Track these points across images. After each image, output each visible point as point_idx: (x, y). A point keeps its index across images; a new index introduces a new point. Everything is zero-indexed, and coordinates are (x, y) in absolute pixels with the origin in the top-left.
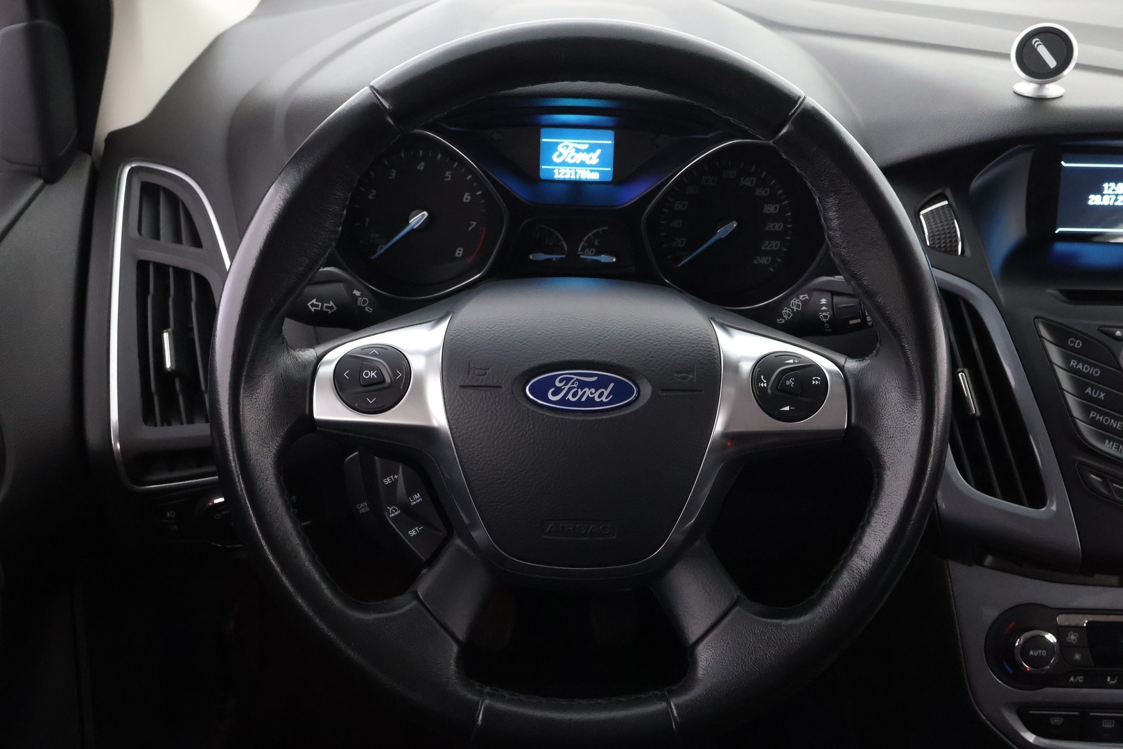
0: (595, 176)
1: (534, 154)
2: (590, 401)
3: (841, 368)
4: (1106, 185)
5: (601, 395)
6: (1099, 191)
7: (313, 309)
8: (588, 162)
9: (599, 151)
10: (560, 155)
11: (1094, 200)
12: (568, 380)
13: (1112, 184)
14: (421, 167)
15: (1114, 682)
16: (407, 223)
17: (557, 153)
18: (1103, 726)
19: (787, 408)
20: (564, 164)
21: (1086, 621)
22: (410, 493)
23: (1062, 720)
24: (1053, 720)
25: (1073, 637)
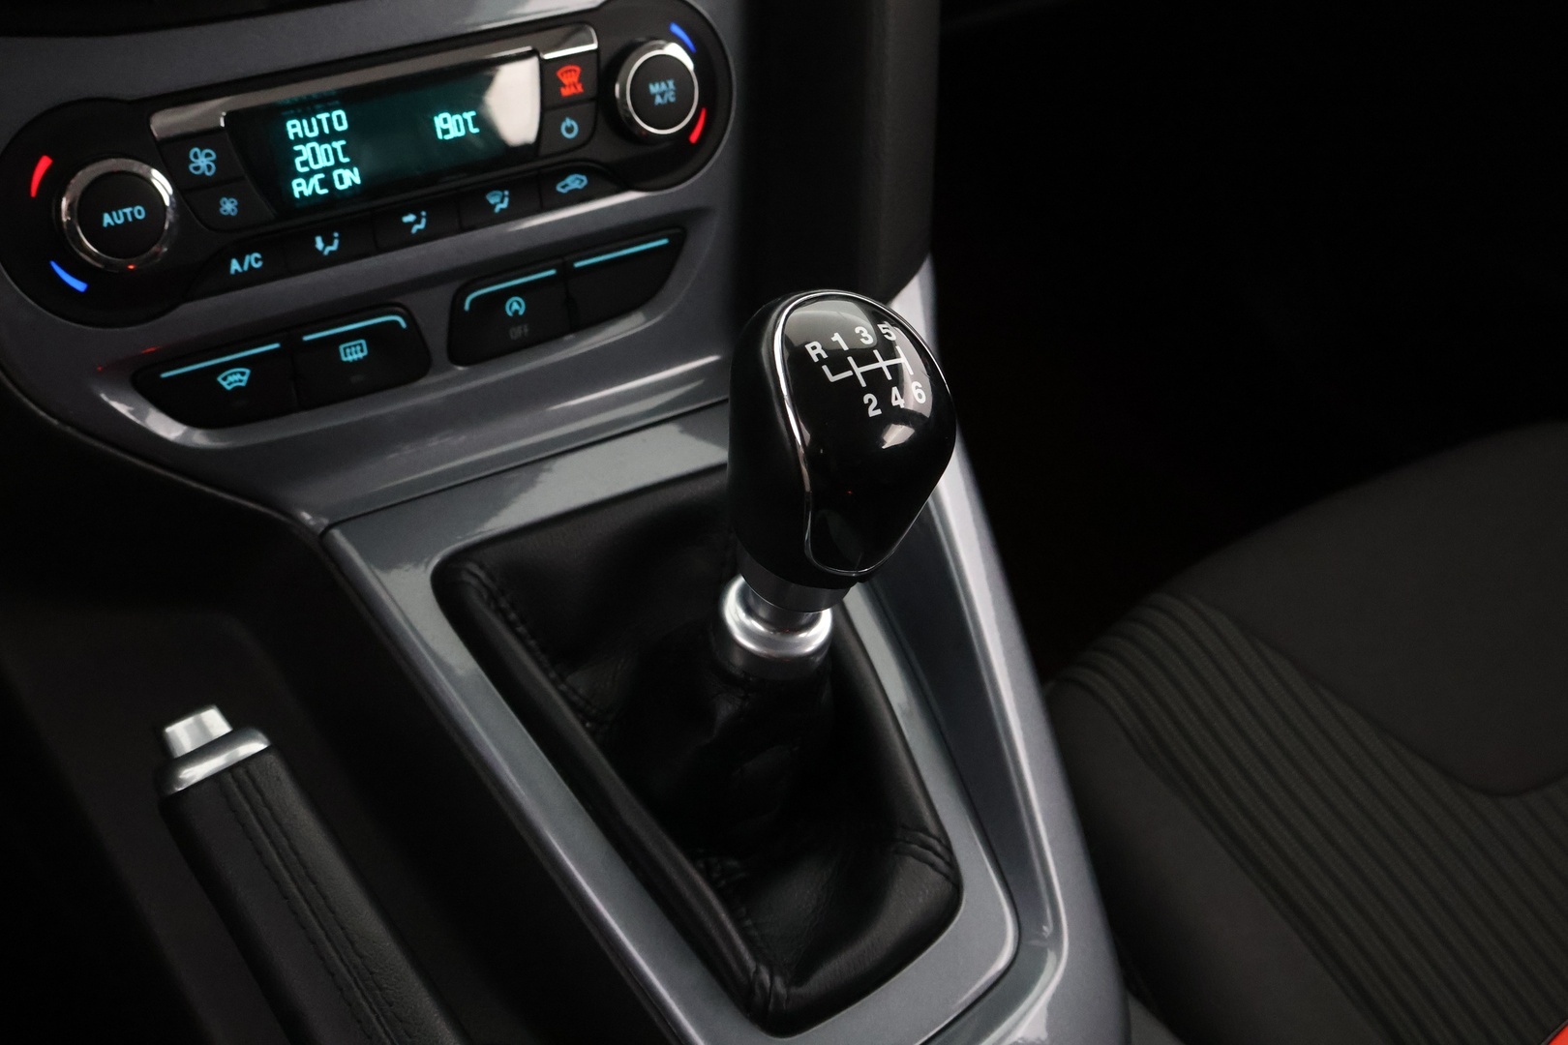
15: (334, 247)
18: (344, 359)
21: (224, 114)
23: (248, 371)
24: (225, 379)
25: (202, 162)
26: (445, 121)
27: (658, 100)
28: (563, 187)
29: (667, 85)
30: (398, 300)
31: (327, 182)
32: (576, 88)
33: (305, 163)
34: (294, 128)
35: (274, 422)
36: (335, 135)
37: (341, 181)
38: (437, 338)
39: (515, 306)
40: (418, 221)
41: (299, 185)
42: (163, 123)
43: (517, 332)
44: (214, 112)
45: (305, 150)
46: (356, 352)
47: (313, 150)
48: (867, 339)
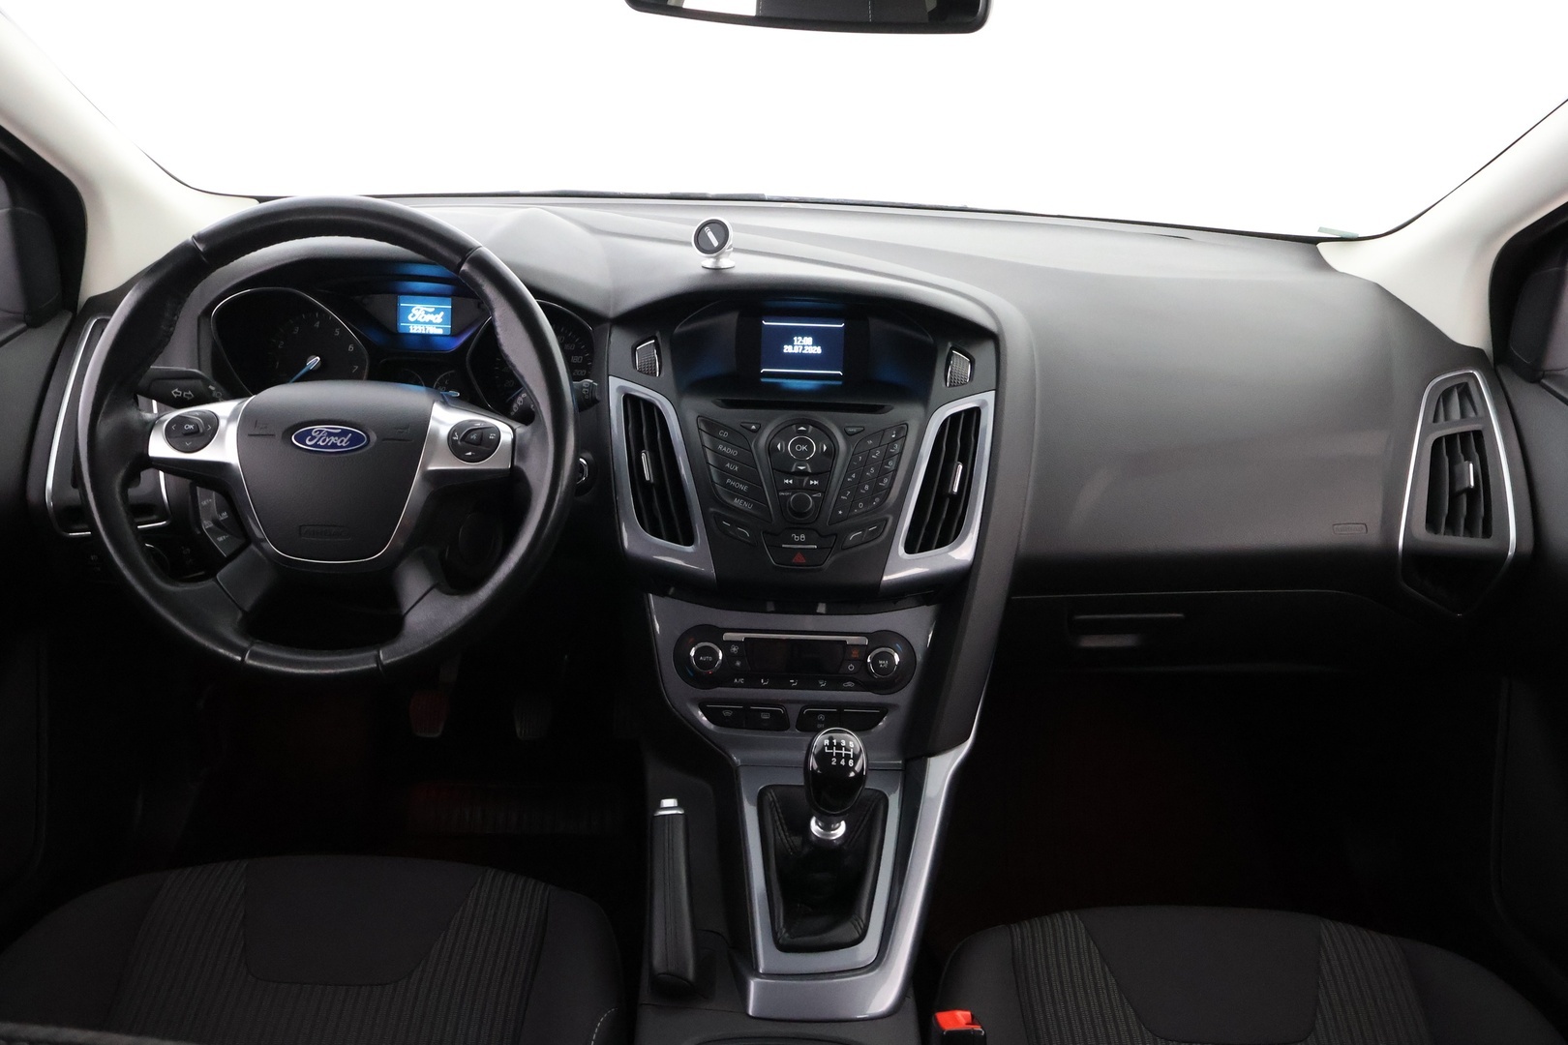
0: (440, 332)
1: (395, 313)
2: (334, 446)
3: (514, 431)
4: (795, 338)
5: (341, 442)
6: (791, 343)
7: (175, 396)
8: (434, 321)
9: (442, 313)
10: (414, 315)
11: (788, 349)
12: (321, 431)
13: (800, 338)
14: (317, 324)
15: (766, 684)
16: (305, 365)
17: (411, 315)
18: (761, 718)
19: (470, 454)
20: (417, 322)
21: (744, 638)
22: (220, 512)
23: (732, 712)
24: (725, 713)
25: (734, 649)
27: (882, 667)
28: (846, 685)
29: (886, 664)
30: (783, 705)
32: (855, 656)
35: (734, 730)
38: (793, 720)
39: (822, 717)
40: (795, 682)
42: (728, 636)
43: (821, 726)
44: (741, 637)
46: (765, 717)
48: (844, 743)
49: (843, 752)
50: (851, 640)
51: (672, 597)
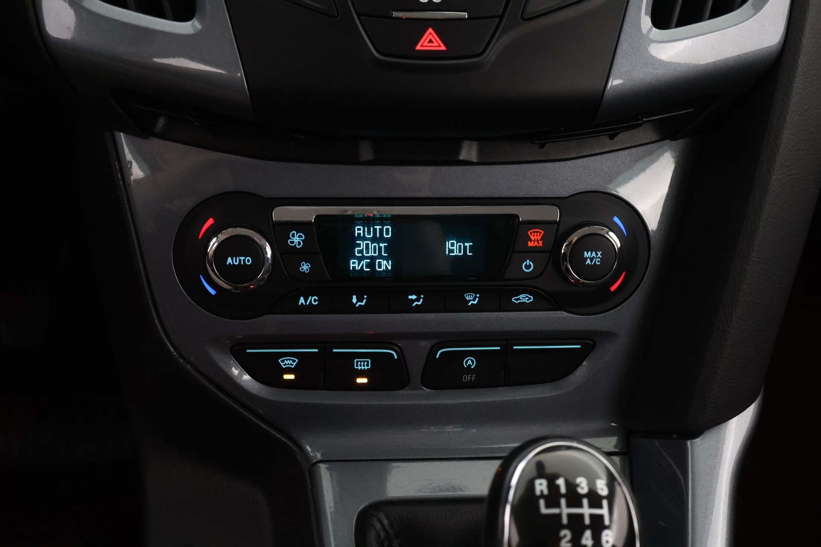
15: (363, 303)
18: (356, 367)
21: (315, 215)
23: (297, 360)
24: (283, 361)
25: (296, 239)
26: (452, 245)
27: (588, 261)
28: (517, 300)
29: (597, 254)
30: (395, 342)
31: (371, 265)
32: (538, 243)
33: (361, 252)
34: (359, 230)
35: (307, 392)
36: (381, 239)
37: (380, 266)
38: (416, 368)
39: (470, 362)
40: (417, 300)
41: (354, 263)
42: (281, 214)
43: (467, 378)
44: (308, 213)
45: (363, 244)
46: (364, 366)
47: (367, 245)
48: (583, 489)
49: (586, 511)
50: (525, 213)
51: (163, 136)
